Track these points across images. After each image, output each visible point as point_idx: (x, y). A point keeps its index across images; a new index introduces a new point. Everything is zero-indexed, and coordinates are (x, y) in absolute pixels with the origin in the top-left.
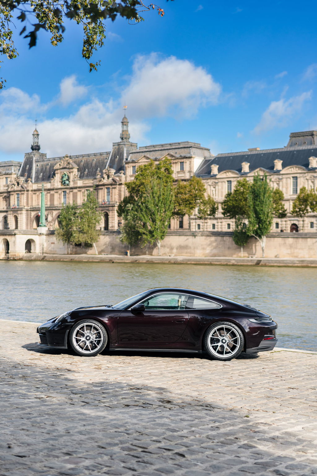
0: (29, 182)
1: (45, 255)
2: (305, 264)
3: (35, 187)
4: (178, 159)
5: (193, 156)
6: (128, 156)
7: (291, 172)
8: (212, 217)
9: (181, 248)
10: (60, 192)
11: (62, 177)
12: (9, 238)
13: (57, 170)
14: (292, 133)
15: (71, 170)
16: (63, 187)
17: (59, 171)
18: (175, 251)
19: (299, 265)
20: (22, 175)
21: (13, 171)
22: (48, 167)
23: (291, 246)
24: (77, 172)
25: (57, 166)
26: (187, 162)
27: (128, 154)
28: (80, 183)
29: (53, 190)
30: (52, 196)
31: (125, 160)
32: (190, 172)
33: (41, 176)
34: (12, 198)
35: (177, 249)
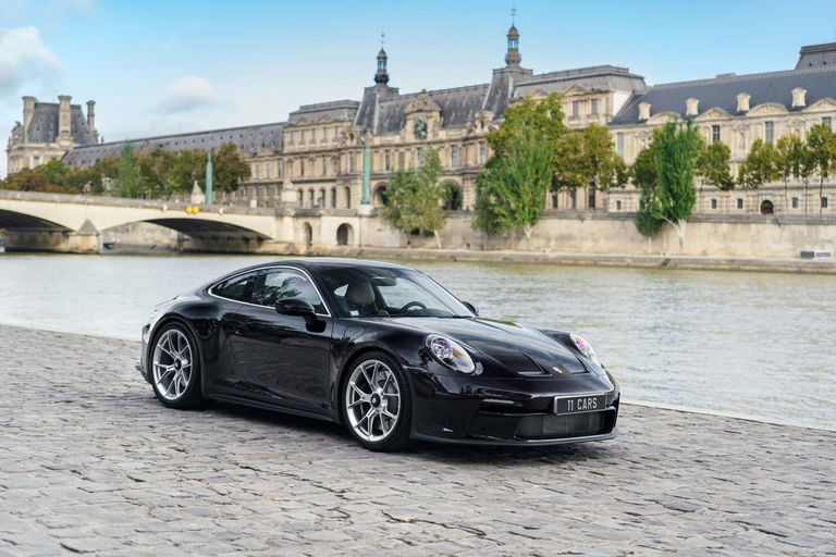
0: (368, 133)
1: (363, 248)
2: (735, 266)
3: (377, 141)
4: (588, 94)
5: (612, 90)
6: (514, 90)
7: (763, 114)
8: (620, 189)
9: (563, 238)
10: (413, 148)
11: (417, 126)
12: (312, 221)
13: (409, 114)
14: (803, 48)
15: (430, 114)
16: (419, 141)
17: (411, 116)
18: (553, 243)
19: (726, 267)
20: (359, 123)
21: (346, 116)
22: (398, 109)
23: (725, 237)
24: (438, 118)
25: (409, 108)
26: (603, 99)
27: (515, 87)
28: (443, 135)
29: (402, 146)
30: (402, 155)
31: (509, 97)
32: (607, 115)
33: (386, 125)
34: (343, 158)
35: (556, 240)
